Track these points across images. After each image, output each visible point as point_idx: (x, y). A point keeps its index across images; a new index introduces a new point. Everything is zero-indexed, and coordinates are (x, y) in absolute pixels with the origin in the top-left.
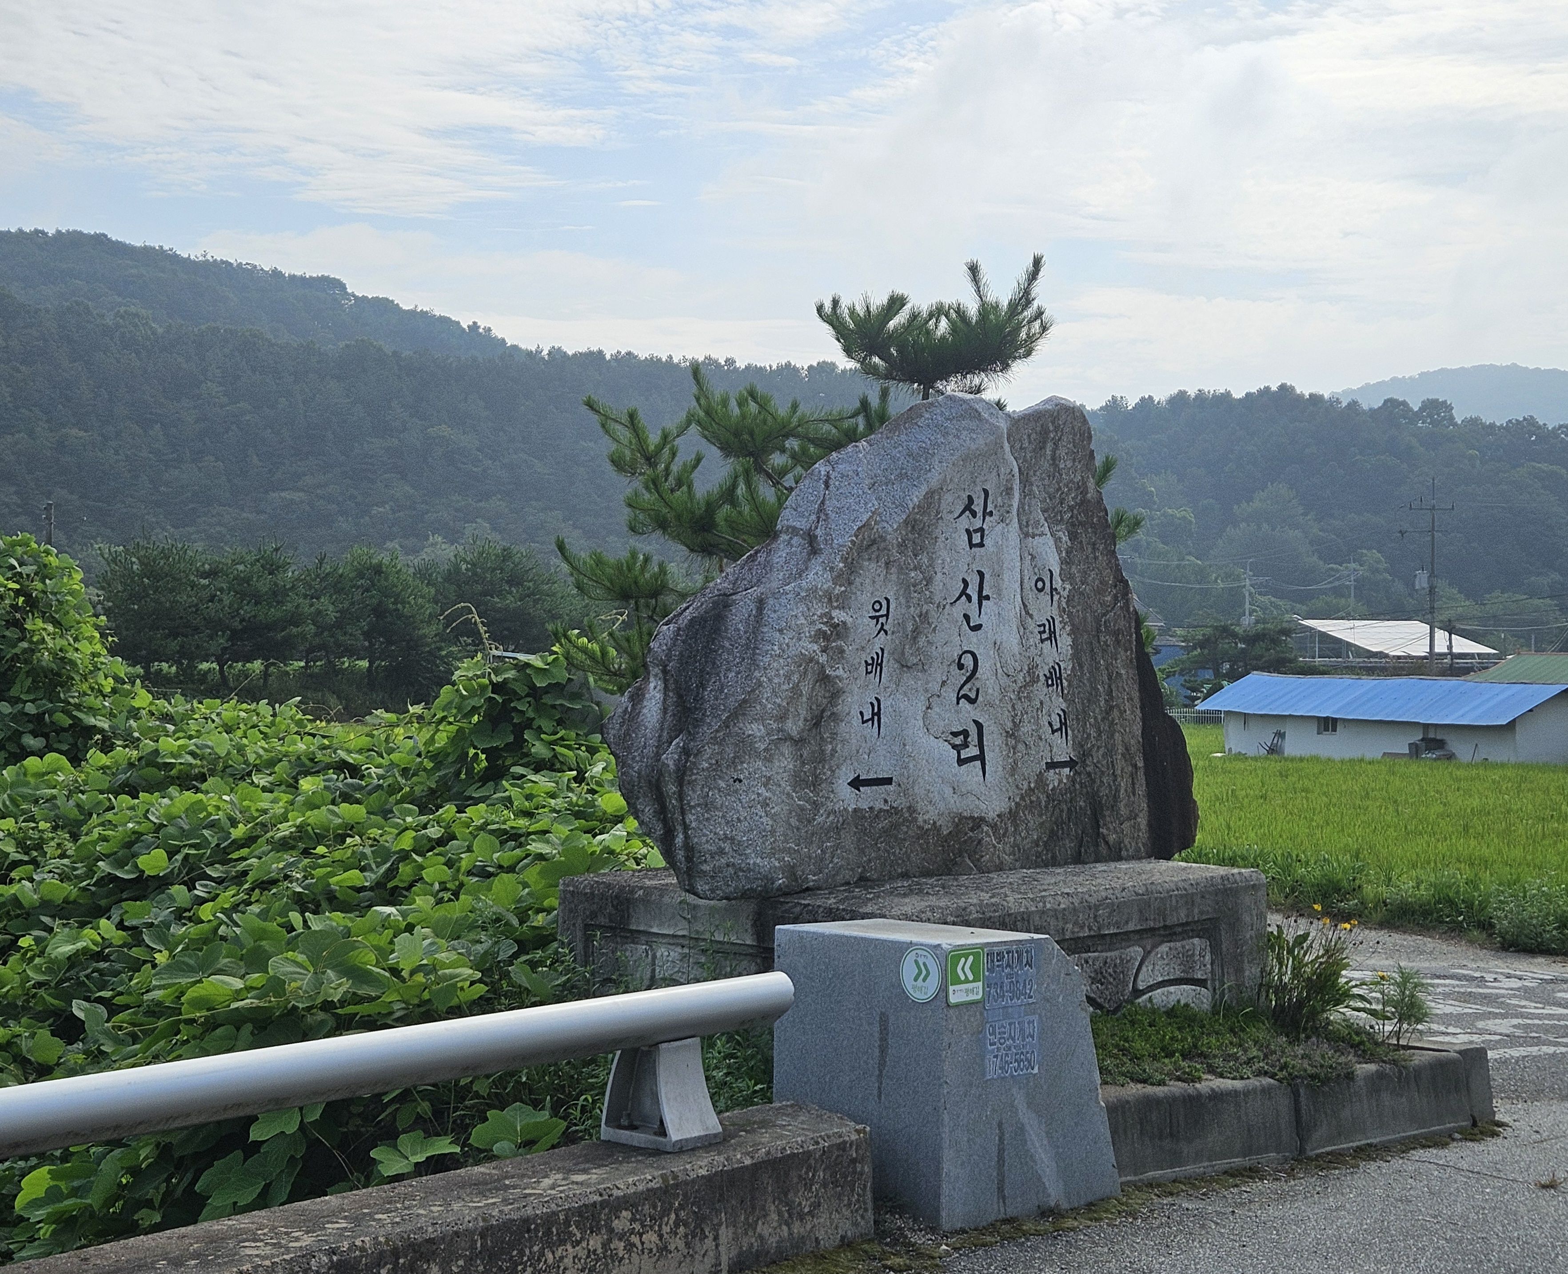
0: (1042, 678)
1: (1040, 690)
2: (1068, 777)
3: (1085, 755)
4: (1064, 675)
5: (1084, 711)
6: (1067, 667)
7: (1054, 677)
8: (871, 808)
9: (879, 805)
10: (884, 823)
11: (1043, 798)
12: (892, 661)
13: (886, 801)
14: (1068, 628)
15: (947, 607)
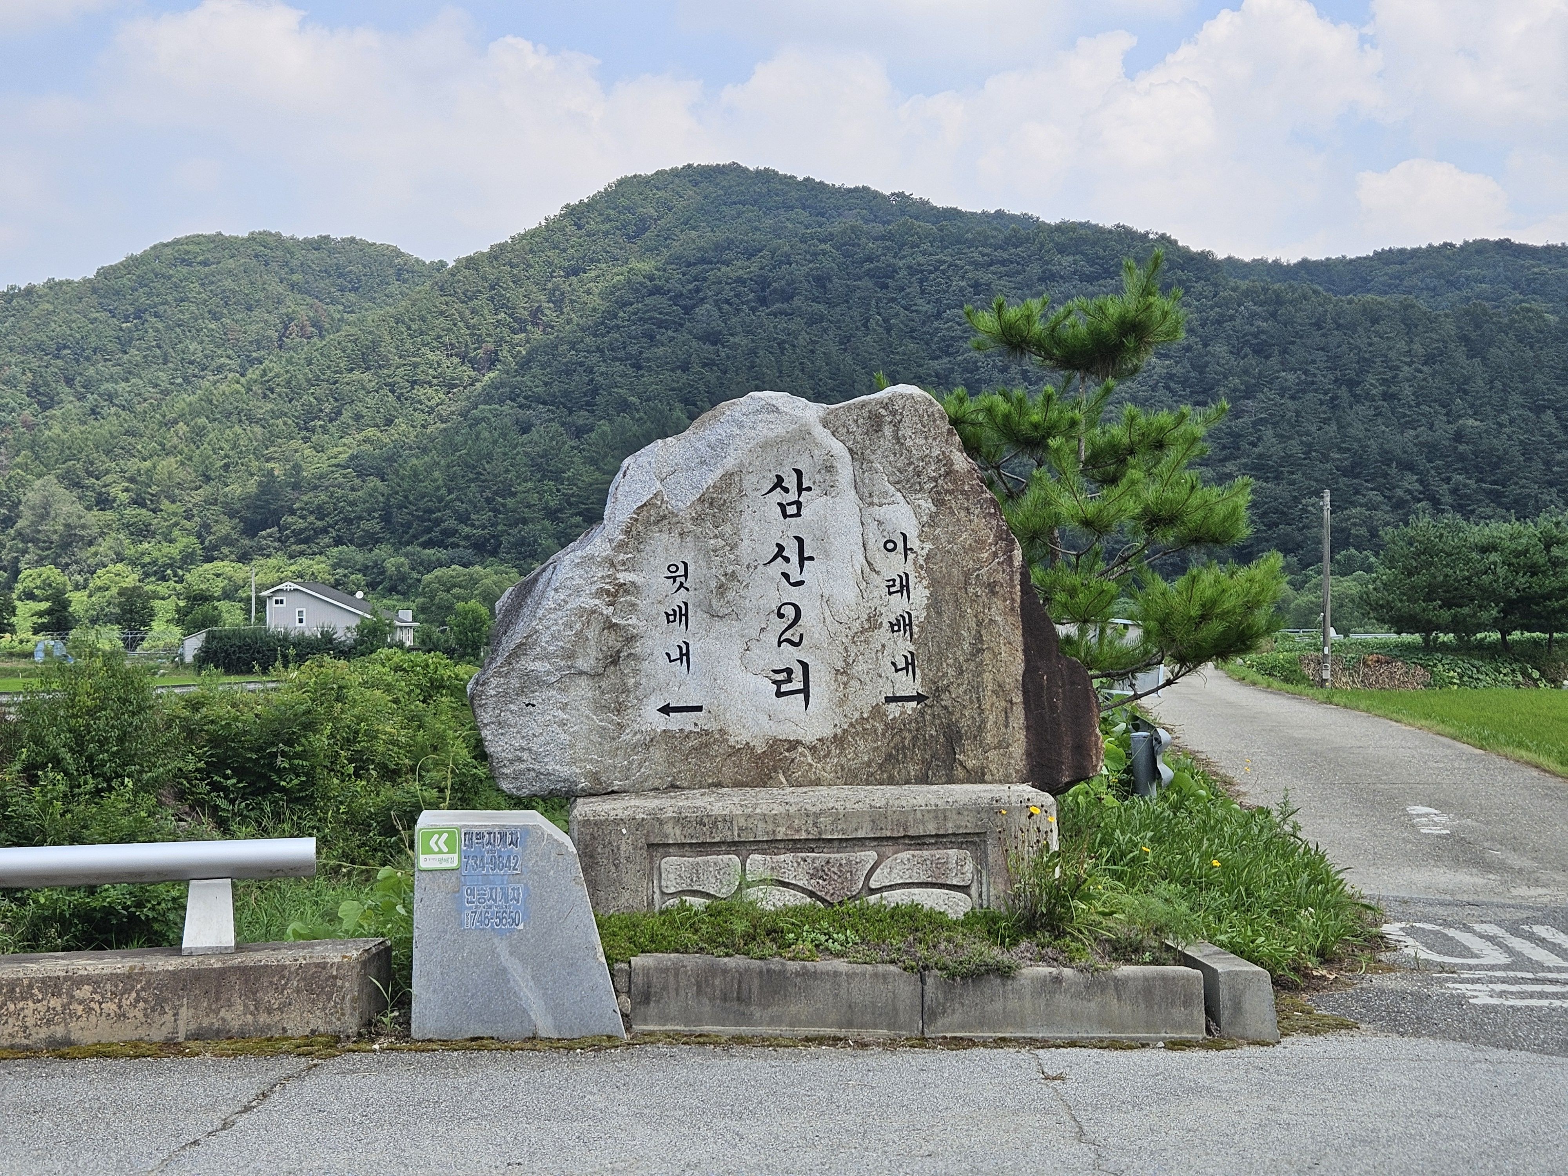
0: (886, 625)
1: (883, 634)
2: (914, 710)
3: (938, 692)
4: (915, 622)
5: (940, 653)
6: (919, 615)
7: (903, 624)
8: (681, 730)
9: (689, 727)
10: (693, 742)
11: (880, 727)
12: (699, 612)
13: (696, 725)
14: (925, 582)
15: (759, 567)
